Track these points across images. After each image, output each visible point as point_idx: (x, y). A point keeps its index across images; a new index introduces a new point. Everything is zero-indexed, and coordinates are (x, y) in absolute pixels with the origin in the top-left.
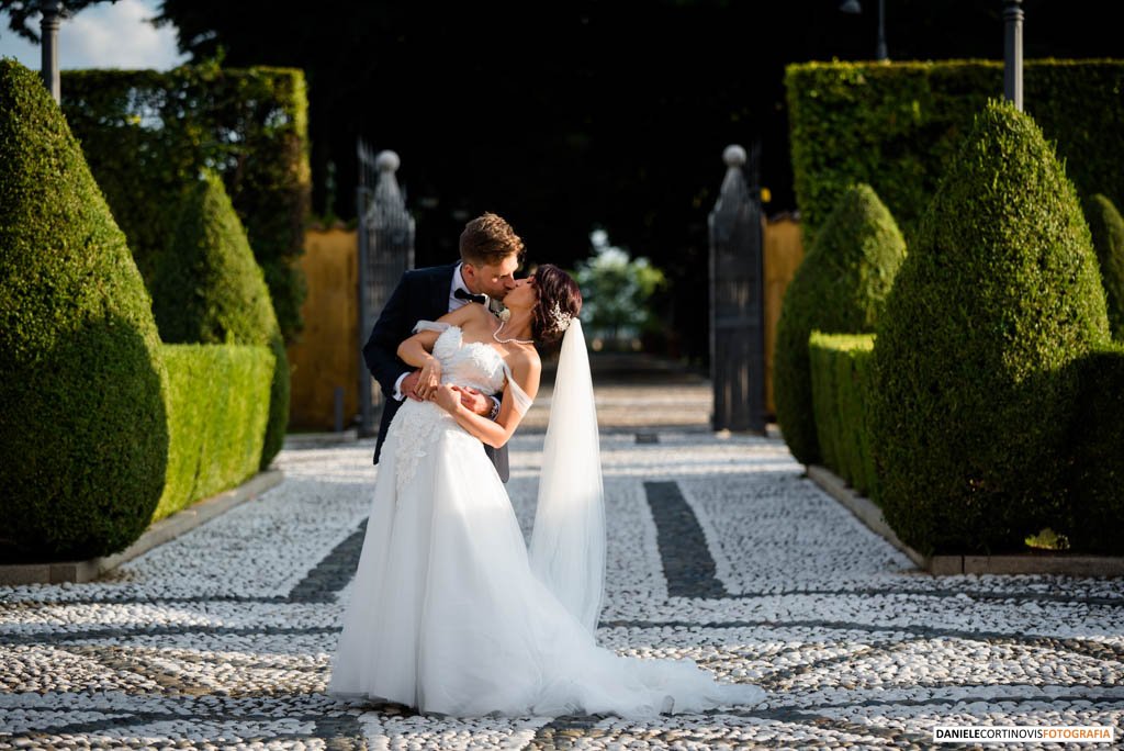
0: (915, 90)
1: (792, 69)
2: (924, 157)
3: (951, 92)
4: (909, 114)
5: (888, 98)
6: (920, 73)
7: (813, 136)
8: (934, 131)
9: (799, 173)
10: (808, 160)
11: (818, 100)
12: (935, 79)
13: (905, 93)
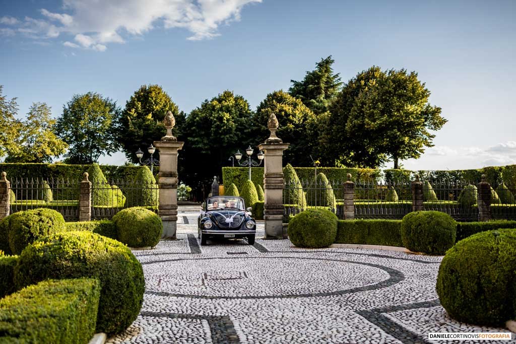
0: (238, 171)
1: (223, 168)
2: (239, 178)
3: (242, 171)
5: (234, 171)
7: (225, 176)
9: (223, 180)
11: (226, 171)
12: (240, 169)
13: (236, 171)
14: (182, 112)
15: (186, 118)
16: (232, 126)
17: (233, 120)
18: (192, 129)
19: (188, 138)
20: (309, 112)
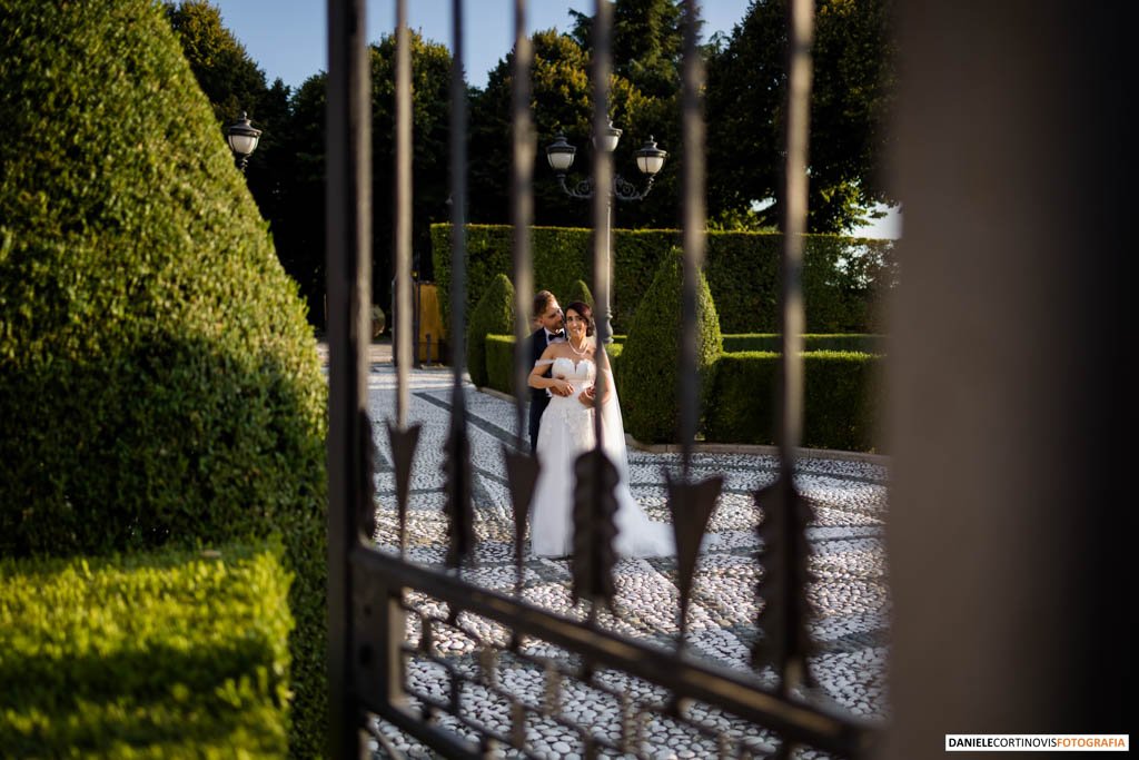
0: (483, 236)
1: (433, 226)
2: (486, 262)
3: (496, 237)
4: (481, 245)
5: (473, 238)
6: (485, 229)
7: (443, 252)
8: (490, 251)
9: (437, 267)
10: (441, 262)
11: (446, 238)
12: (491, 232)
13: (479, 236)
14: (278, 83)
15: (289, 98)
16: (422, 121)
17: (425, 105)
18: (309, 128)
19: (298, 154)
20: (631, 90)
